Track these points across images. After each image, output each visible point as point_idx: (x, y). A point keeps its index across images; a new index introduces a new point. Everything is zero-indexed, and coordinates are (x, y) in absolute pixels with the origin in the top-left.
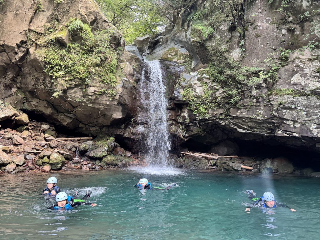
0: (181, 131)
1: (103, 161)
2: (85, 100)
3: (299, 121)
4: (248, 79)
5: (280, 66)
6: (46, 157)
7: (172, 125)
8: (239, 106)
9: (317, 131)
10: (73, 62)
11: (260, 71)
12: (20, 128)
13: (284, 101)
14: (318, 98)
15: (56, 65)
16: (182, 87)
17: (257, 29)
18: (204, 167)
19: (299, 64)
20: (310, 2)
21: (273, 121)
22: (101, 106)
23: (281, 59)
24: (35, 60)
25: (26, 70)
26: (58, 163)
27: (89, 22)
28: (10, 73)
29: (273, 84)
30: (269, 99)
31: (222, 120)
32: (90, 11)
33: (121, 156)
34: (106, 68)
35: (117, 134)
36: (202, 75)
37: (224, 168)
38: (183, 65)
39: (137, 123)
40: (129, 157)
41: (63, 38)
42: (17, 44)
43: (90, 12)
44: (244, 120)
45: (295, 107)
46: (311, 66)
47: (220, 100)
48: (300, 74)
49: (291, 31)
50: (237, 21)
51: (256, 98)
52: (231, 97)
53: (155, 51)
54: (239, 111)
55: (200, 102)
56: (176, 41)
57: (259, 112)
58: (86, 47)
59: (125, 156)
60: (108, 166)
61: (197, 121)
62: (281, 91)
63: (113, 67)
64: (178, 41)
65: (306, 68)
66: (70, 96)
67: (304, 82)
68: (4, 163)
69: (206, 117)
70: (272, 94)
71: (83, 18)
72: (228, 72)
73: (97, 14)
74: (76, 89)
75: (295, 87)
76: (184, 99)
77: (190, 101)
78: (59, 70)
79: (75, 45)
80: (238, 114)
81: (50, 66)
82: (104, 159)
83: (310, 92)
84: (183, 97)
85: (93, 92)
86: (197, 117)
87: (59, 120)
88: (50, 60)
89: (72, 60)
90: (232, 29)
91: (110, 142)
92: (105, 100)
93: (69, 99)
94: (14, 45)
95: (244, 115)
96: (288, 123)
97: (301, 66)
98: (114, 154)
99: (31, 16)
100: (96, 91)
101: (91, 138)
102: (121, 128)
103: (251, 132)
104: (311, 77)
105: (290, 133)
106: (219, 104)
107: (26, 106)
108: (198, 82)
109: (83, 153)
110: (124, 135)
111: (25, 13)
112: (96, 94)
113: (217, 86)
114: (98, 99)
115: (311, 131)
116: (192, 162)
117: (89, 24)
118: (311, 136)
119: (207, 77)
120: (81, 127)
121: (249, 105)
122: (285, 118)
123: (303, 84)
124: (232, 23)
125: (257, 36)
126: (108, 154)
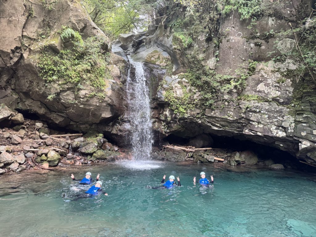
0: (163, 127)
1: (94, 156)
2: (76, 102)
3: (262, 122)
4: (221, 85)
5: (248, 75)
6: (44, 155)
7: (155, 122)
8: (213, 108)
9: (276, 132)
10: (65, 68)
11: (231, 79)
12: (16, 126)
13: (250, 105)
14: (278, 105)
15: (50, 70)
16: (164, 89)
17: (230, 42)
18: (183, 159)
19: (264, 74)
20: (275, 21)
21: (241, 121)
22: (91, 107)
23: (250, 69)
24: (30, 65)
25: (20, 73)
26: (55, 161)
27: (79, 29)
28: (5, 76)
29: (242, 90)
30: (238, 103)
31: (198, 119)
32: (80, 18)
33: (110, 150)
34: (96, 73)
35: (106, 131)
36: (182, 79)
37: (200, 161)
38: (165, 68)
39: (124, 121)
40: (116, 151)
41: (56, 45)
42: (12, 50)
43: (80, 20)
44: (217, 119)
45: (259, 111)
46: (273, 77)
47: (197, 102)
48: (264, 83)
49: (258, 46)
50: (213, 33)
51: (228, 102)
52: (207, 100)
53: (139, 51)
54: (213, 112)
55: (180, 103)
56: (158, 44)
57: (229, 113)
58: (77, 53)
59: (112, 150)
60: (98, 160)
61: (177, 119)
62: (248, 96)
63: (102, 71)
64: (161, 45)
65: (269, 79)
66: (63, 98)
67: (267, 90)
68: (8, 163)
69: (185, 116)
70: (240, 99)
71: (73, 26)
72: (204, 78)
73: (87, 21)
74: (68, 92)
75: (260, 94)
76: (166, 100)
77: (171, 102)
78: (53, 75)
79: (66, 51)
80: (212, 114)
81: (44, 71)
82: (94, 154)
83: (271, 99)
84: (165, 98)
85: (84, 94)
86: (177, 116)
87: (52, 119)
88: (44, 66)
89: (64, 66)
90: (209, 40)
91: (99, 139)
92: (95, 102)
93: (62, 101)
94: (9, 51)
95: (217, 115)
96: (253, 124)
97: (265, 76)
98: (103, 149)
99: (24, 23)
100: (87, 94)
101: (82, 134)
102: (109, 126)
103: (223, 129)
104: (272, 86)
105: (255, 132)
106: (197, 105)
107: (20, 106)
108: (178, 85)
109: (75, 150)
110: (111, 132)
111: (18, 20)
112: (86, 97)
113: (195, 90)
114: (89, 101)
115: (271, 131)
116: (173, 155)
117: (80, 31)
118: (271, 136)
119: (187, 81)
120: (72, 124)
121: (221, 107)
122: (251, 119)
123: (266, 92)
124: (208, 35)
125: (230, 48)
126: (98, 150)
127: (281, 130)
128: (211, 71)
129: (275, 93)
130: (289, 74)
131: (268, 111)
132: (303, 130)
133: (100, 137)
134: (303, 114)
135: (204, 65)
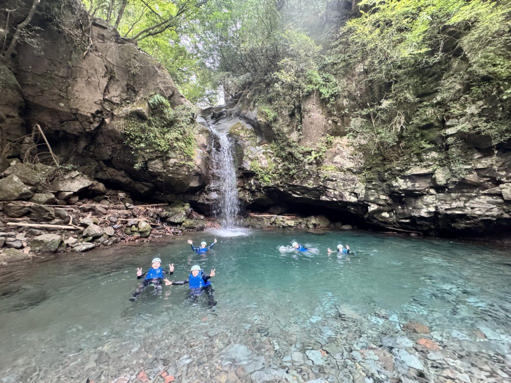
0: (248, 196)
1: (183, 225)
2: (165, 171)
3: (338, 190)
4: (303, 156)
5: (327, 148)
6: (134, 226)
7: (240, 191)
8: (295, 177)
9: (349, 197)
10: (154, 135)
11: (312, 151)
12: (98, 197)
13: (328, 175)
14: (351, 174)
15: (136, 137)
16: (250, 159)
17: (311, 118)
19: (340, 148)
20: (349, 102)
21: (319, 189)
22: (180, 177)
23: (327, 143)
24: (113, 131)
25: (101, 139)
26: (146, 231)
27: (168, 96)
28: (82, 142)
29: (321, 161)
30: (318, 173)
31: (281, 187)
32: (168, 86)
33: (197, 219)
35: (192, 200)
36: (266, 150)
39: (210, 190)
40: (203, 220)
41: (144, 111)
42: (92, 114)
44: (298, 187)
45: (336, 180)
46: (347, 150)
47: (281, 171)
48: (340, 156)
49: (335, 122)
51: (308, 172)
52: (289, 169)
54: (295, 181)
55: (265, 172)
56: (241, 117)
57: (309, 182)
58: (165, 121)
59: (199, 219)
60: (187, 230)
61: (262, 188)
62: (326, 167)
64: (243, 117)
65: (344, 152)
66: (151, 166)
68: (98, 236)
69: (270, 185)
70: (320, 169)
71: (162, 92)
72: (288, 150)
73: (175, 89)
74: (157, 161)
75: (336, 165)
76: (252, 170)
77: (257, 171)
78: (140, 143)
79: (155, 118)
80: (294, 183)
81: (131, 138)
83: (346, 169)
84: (251, 167)
85: (174, 163)
86: (262, 185)
87: (136, 188)
88: (130, 132)
89: (153, 133)
90: (292, 115)
92: (184, 171)
93: (150, 170)
94: (89, 115)
95: (298, 184)
96: (330, 191)
98: (191, 219)
99: (105, 85)
100: (176, 163)
101: (167, 204)
102: (196, 195)
103: (302, 196)
104: (347, 158)
105: (331, 198)
106: (280, 175)
107: (100, 175)
108: (263, 155)
109: (164, 220)
110: (198, 201)
111: (98, 81)
112: (176, 166)
113: (279, 160)
114: (178, 170)
115: (345, 197)
116: (257, 222)
117: (168, 98)
118: (345, 201)
119: (271, 152)
121: (302, 176)
122: (328, 187)
123: (342, 163)
124: (292, 110)
125: (312, 123)
126: (186, 219)
127: (354, 196)
128: (295, 144)
129: (349, 164)
130: (361, 148)
131: (342, 179)
132: (373, 195)
133: (187, 207)
134: (372, 182)
135: (288, 137)
